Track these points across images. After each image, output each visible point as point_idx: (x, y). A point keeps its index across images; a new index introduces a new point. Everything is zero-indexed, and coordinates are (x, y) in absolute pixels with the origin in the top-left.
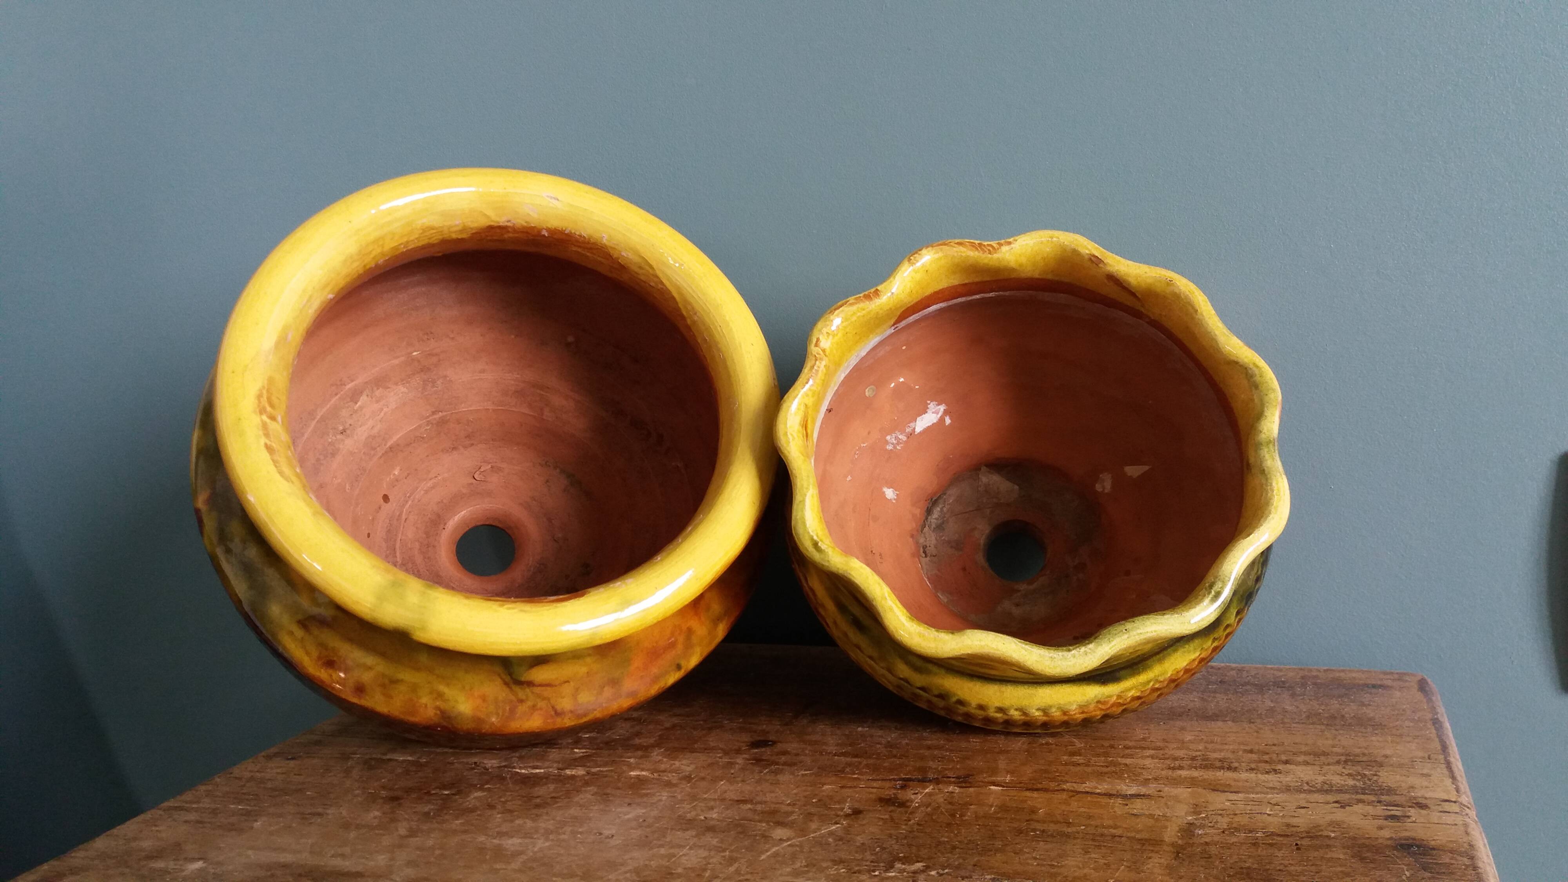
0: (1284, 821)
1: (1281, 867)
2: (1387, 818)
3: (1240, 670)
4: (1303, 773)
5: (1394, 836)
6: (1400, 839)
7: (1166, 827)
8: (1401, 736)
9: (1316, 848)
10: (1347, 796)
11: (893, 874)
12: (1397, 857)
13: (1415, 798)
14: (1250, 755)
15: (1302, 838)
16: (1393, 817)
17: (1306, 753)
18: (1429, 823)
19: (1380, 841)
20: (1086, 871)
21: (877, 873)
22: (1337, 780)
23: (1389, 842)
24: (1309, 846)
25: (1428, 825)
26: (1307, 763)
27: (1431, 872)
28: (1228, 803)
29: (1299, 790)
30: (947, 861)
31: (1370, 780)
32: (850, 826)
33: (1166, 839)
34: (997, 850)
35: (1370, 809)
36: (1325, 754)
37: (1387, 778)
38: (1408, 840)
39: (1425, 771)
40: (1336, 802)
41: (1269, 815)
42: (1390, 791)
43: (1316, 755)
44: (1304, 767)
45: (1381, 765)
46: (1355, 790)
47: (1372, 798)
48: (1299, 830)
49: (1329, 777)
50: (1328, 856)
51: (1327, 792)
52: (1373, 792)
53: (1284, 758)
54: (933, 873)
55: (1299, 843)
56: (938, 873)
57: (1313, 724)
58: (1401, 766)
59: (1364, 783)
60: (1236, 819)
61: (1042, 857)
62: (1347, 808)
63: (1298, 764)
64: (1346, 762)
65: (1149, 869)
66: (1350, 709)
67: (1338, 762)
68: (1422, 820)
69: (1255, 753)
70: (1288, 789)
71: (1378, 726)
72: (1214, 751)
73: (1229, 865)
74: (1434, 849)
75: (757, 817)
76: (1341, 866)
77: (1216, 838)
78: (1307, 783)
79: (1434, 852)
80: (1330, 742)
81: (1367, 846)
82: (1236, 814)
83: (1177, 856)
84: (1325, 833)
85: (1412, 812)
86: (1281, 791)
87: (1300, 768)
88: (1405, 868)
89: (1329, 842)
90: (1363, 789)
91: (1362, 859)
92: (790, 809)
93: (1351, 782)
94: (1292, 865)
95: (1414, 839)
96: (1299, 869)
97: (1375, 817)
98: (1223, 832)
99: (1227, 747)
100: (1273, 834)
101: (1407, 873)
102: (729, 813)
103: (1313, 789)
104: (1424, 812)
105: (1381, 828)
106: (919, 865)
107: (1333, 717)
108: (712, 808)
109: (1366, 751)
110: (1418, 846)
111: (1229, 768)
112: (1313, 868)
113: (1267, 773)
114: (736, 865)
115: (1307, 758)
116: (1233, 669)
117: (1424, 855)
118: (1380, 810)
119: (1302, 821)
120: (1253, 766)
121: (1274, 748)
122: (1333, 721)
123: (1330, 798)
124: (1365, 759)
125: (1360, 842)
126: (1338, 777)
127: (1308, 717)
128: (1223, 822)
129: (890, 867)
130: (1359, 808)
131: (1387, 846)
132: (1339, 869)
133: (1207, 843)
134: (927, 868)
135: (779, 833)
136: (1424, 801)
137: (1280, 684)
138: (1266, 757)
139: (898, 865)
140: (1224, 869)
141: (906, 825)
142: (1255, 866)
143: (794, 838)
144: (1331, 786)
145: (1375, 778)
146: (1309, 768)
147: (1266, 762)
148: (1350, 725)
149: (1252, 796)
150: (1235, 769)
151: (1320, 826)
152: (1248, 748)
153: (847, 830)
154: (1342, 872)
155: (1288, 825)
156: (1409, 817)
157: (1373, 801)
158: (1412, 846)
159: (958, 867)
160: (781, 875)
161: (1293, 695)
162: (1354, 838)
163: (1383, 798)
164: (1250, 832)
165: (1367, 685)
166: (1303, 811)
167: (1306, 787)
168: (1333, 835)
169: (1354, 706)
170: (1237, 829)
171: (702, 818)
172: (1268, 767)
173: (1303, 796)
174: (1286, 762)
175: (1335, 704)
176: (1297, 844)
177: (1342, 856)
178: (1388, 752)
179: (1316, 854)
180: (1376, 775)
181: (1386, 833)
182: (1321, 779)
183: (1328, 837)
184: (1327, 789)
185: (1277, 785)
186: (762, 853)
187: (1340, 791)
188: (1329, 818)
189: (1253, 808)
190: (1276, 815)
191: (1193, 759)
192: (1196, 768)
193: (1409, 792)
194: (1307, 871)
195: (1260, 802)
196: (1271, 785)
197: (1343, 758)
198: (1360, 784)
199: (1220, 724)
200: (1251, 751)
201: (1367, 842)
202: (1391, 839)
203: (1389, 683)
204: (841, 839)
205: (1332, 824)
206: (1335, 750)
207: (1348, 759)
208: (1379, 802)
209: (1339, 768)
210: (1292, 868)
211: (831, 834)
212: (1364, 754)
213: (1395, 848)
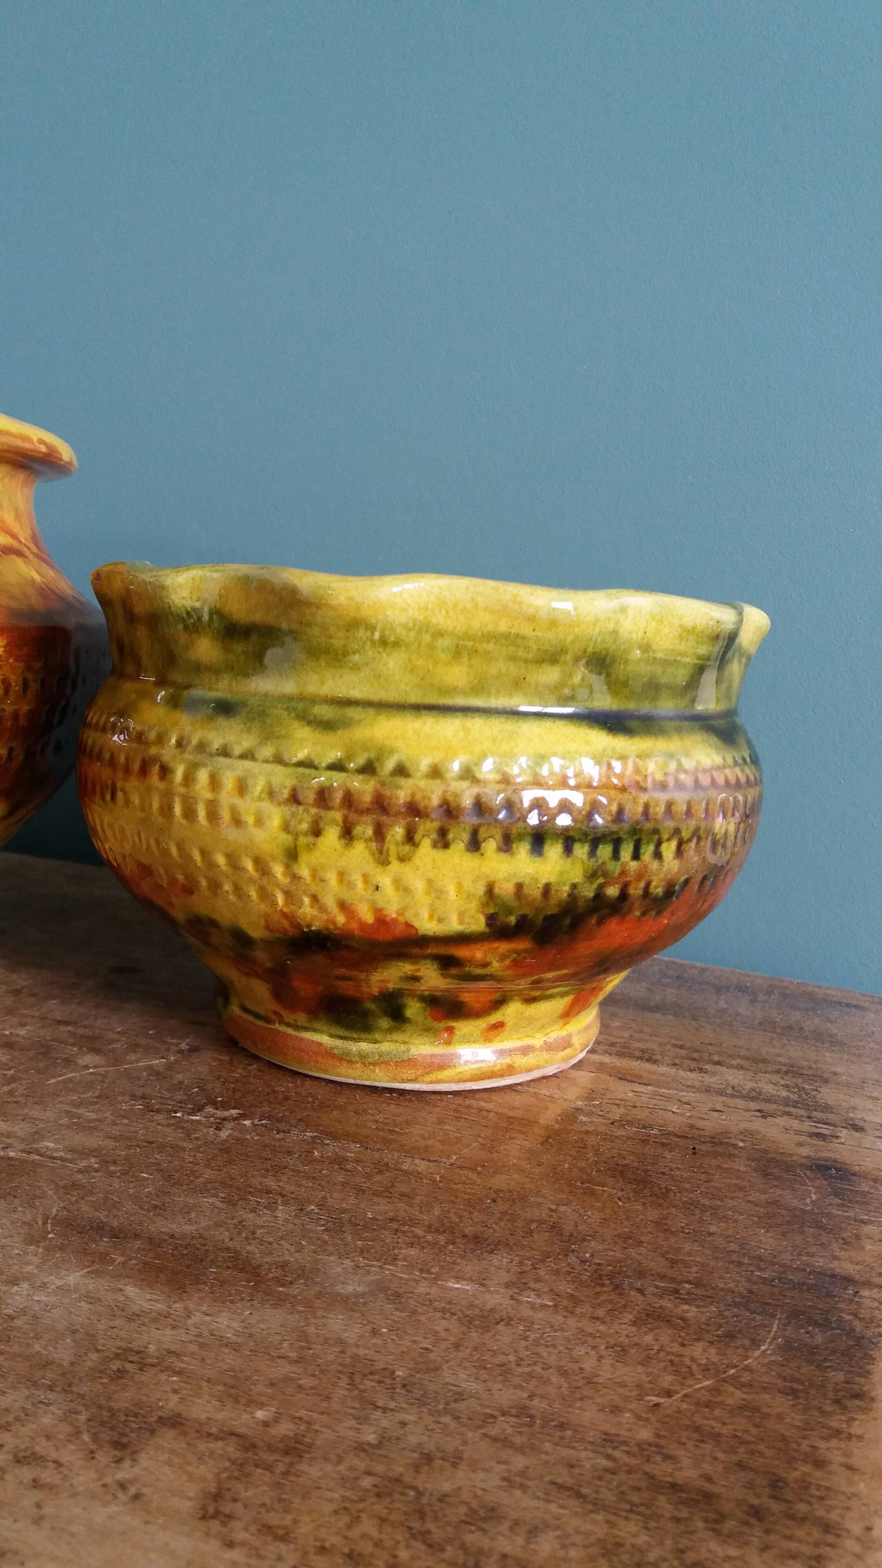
0: (689, 1121)
1: (666, 1170)
2: (811, 1135)
3: (703, 970)
4: (733, 1077)
5: (812, 1155)
6: (819, 1159)
7: (547, 1109)
8: (860, 1056)
9: (715, 1155)
10: (774, 1106)
11: (198, 1118)
12: (808, 1177)
13: (852, 1119)
14: (678, 1050)
15: (704, 1142)
16: (819, 1135)
17: (743, 1058)
18: (860, 1147)
19: (794, 1158)
20: (431, 1142)
21: (178, 1115)
23: (804, 1161)
24: (708, 1152)
25: (857, 1149)
26: (740, 1067)
27: (843, 1199)
28: (631, 1094)
29: (720, 1093)
30: (270, 1111)
31: (807, 1094)
32: (176, 1062)
33: (542, 1121)
34: (337, 1107)
35: (796, 1124)
36: (765, 1061)
37: (828, 1095)
38: (827, 1161)
39: (874, 1094)
40: (759, 1111)
41: (673, 1113)
42: (827, 1108)
43: (755, 1061)
44: (735, 1071)
45: (826, 1081)
46: (786, 1102)
47: (803, 1112)
48: (703, 1133)
49: (760, 1084)
50: (726, 1166)
51: (753, 1099)
52: (807, 1107)
53: (716, 1058)
54: (247, 1123)
55: (697, 1147)
56: (253, 1123)
57: (765, 1031)
58: (849, 1085)
59: (800, 1096)
60: (634, 1111)
61: (386, 1121)
62: (770, 1118)
63: (731, 1066)
64: (786, 1073)
65: (505, 1150)
66: (812, 1023)
67: (778, 1072)
68: (853, 1143)
69: (685, 1049)
70: (708, 1090)
71: (836, 1043)
72: (640, 1040)
73: (603, 1159)
74: (854, 1174)
75: (72, 1040)
76: (737, 1178)
77: (601, 1129)
78: (733, 1088)
79: (854, 1178)
80: (777, 1051)
81: (777, 1161)
82: (634, 1107)
83: (547, 1141)
84: (733, 1141)
85: (844, 1133)
86: (699, 1091)
87: (731, 1071)
88: (813, 1190)
89: (734, 1152)
90: (797, 1102)
91: (766, 1175)
92: (117, 1037)
93: (784, 1094)
94: (678, 1169)
95: (835, 1161)
96: (685, 1174)
97: (797, 1132)
98: (612, 1123)
99: (655, 1039)
100: (670, 1134)
101: (814, 1197)
102: (42, 1032)
103: (736, 1093)
104: (857, 1134)
105: (800, 1144)
106: (234, 1112)
107: (790, 1028)
108: (25, 1025)
109: (814, 1066)
110: (838, 1170)
111: (649, 1060)
112: (704, 1177)
113: (691, 1070)
114: (13, 1085)
115: (743, 1063)
116: (695, 967)
117: (842, 1179)
118: (807, 1126)
119: (710, 1125)
120: (677, 1061)
121: (710, 1047)
122: (788, 1031)
123: (753, 1105)
124: (810, 1072)
125: (770, 1156)
126: (771, 1086)
127: (760, 1024)
128: (616, 1113)
129: (199, 1109)
130: (782, 1121)
131: (802, 1165)
132: (734, 1181)
133: (587, 1132)
134: (243, 1116)
135: (88, 1059)
136: (861, 1124)
137: (742, 989)
138: (696, 1055)
139: (209, 1109)
140: (596, 1162)
141: (244, 1069)
142: (635, 1164)
143: (102, 1066)
144: (760, 1093)
145: (814, 1093)
146: (741, 1072)
147: (694, 1059)
148: (806, 1038)
149: (663, 1090)
150: (655, 1062)
151: (728, 1132)
152: (681, 1043)
153: (169, 1067)
154: (736, 1185)
155: (692, 1127)
156: (837, 1137)
157: (802, 1116)
158: (830, 1169)
159: (279, 1120)
160: (61, 1102)
161: (753, 1001)
162: (766, 1152)
163: (815, 1114)
164: (644, 1127)
165: (840, 1003)
166: (715, 1114)
167: (730, 1091)
168: (741, 1144)
169: (817, 1020)
170: (630, 1123)
171: (7, 1033)
172: (694, 1065)
173: (721, 1099)
174: (718, 1063)
175: (796, 1016)
176: (694, 1148)
177: (742, 1168)
178: (839, 1070)
179: (713, 1162)
180: (816, 1090)
181: (805, 1151)
182: (750, 1085)
183: (735, 1146)
184: (753, 1096)
185: (697, 1084)
186: (53, 1077)
187: (768, 1100)
188: (743, 1125)
189: (660, 1103)
190: (682, 1115)
191: (612, 1045)
192: (610, 1054)
193: (848, 1112)
194: (693, 1178)
195: (669, 1100)
196: (689, 1083)
197: (785, 1068)
198: (795, 1097)
199: (658, 1015)
200: (681, 1047)
201: (778, 1157)
202: (808, 1157)
203: (866, 1005)
204: (158, 1074)
205: (746, 1134)
206: (778, 1059)
207: (790, 1067)
208: (809, 1117)
209: (776, 1078)
210: (678, 1173)
211: (150, 1068)
212: (810, 1068)
213: (809, 1168)
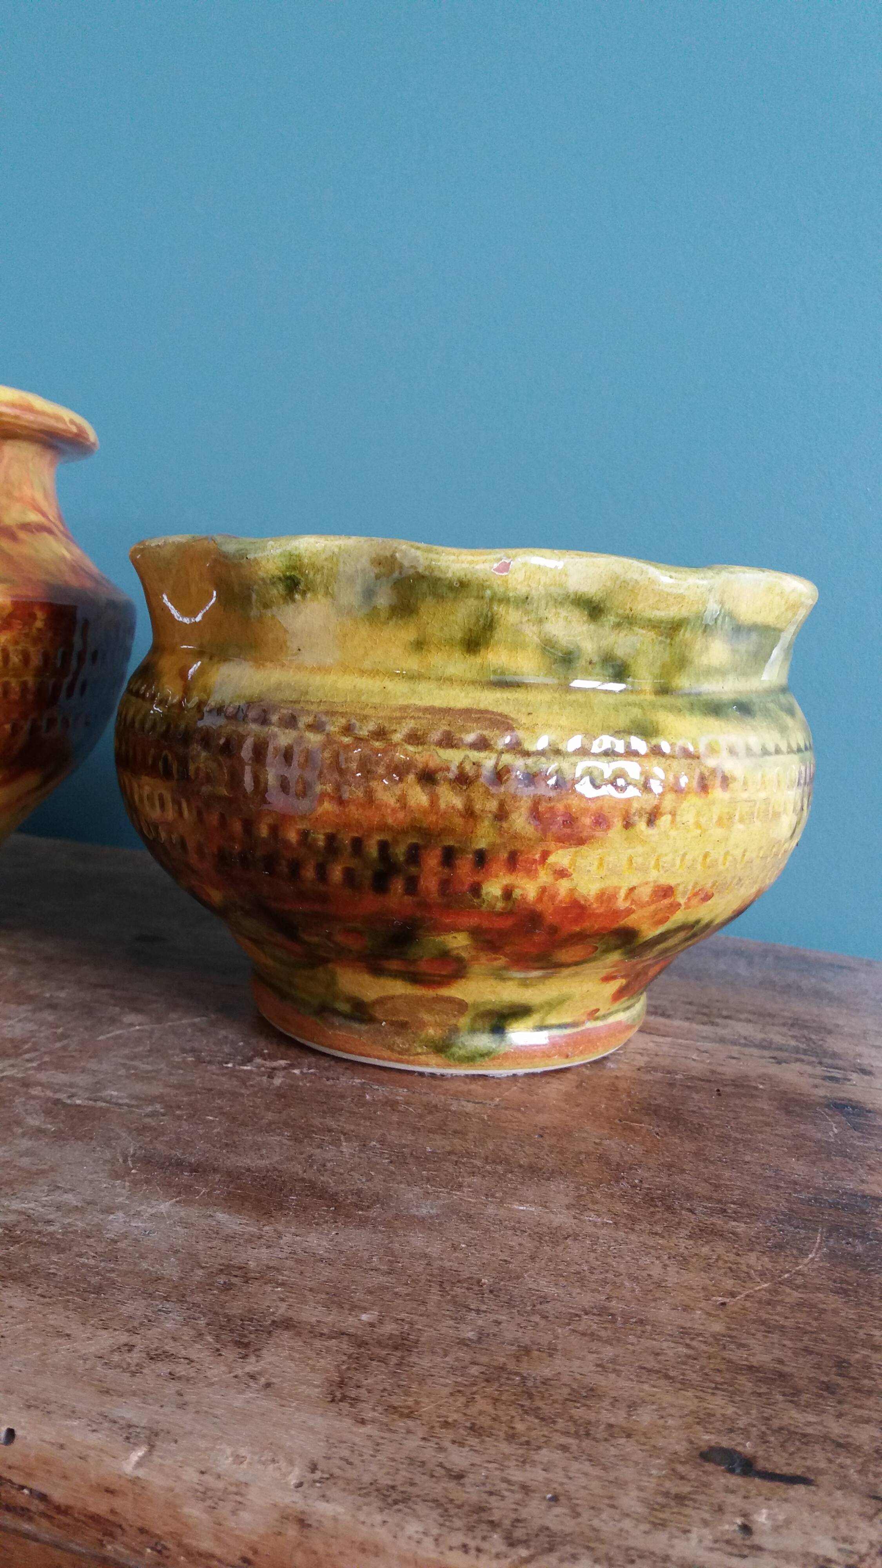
0: (710, 1067)
1: (695, 1109)
2: (825, 1078)
4: (743, 1029)
5: (828, 1095)
6: (835, 1099)
8: (858, 1010)
9: (739, 1096)
10: (786, 1054)
11: (249, 1068)
12: (827, 1114)
13: (860, 1064)
14: (688, 1007)
15: (726, 1085)
16: (832, 1079)
17: (750, 1012)
18: (871, 1088)
19: (813, 1098)
21: (230, 1065)
22: (778, 1039)
23: (821, 1100)
24: (732, 1093)
25: (869, 1090)
26: (749, 1021)
27: (862, 1132)
28: (651, 1044)
29: (734, 1043)
31: (814, 1043)
32: (217, 1020)
35: (808, 1069)
36: (771, 1016)
37: (834, 1044)
38: (844, 1100)
39: (877, 1043)
40: (773, 1058)
41: (694, 1060)
42: (835, 1055)
43: (761, 1015)
44: (745, 1024)
45: (830, 1032)
46: (797, 1050)
47: (813, 1059)
48: (724, 1077)
49: (771, 1036)
50: (750, 1105)
51: (764, 1048)
52: (816, 1054)
53: (725, 1013)
54: (296, 1071)
55: (721, 1089)
56: (301, 1072)
57: (765, 989)
58: (852, 1035)
59: (809, 1045)
60: (657, 1059)
62: (784, 1065)
63: (740, 1020)
64: (792, 1025)
65: (543, 1093)
66: (809, 982)
67: (784, 1025)
68: (864, 1084)
69: (695, 1005)
70: (722, 1040)
71: (835, 1000)
73: (636, 1100)
74: (869, 1111)
76: (763, 1115)
77: (629, 1074)
78: (745, 1038)
79: (870, 1114)
80: (780, 1006)
81: (797, 1101)
82: (657, 1055)
83: (580, 1085)
84: (754, 1084)
85: (854, 1076)
86: (713, 1041)
87: (740, 1024)
88: (835, 1125)
89: (755, 1092)
90: (805, 1050)
91: (788, 1112)
93: (793, 1043)
94: (707, 1108)
95: (851, 1100)
96: (714, 1113)
97: (812, 1076)
98: (639, 1069)
99: (665, 996)
100: (692, 1078)
101: (835, 1130)
103: (748, 1042)
104: (866, 1077)
105: (816, 1086)
106: (282, 1063)
107: (788, 986)
108: (63, 988)
109: (816, 1019)
110: (853, 1108)
111: (663, 1015)
112: (731, 1115)
113: (703, 1024)
114: (65, 1042)
115: (751, 1017)
117: (859, 1116)
118: (819, 1070)
119: (730, 1069)
120: (690, 1016)
121: (718, 1004)
122: (788, 989)
123: (766, 1053)
124: (814, 1025)
125: (790, 1096)
126: (780, 1037)
127: (761, 983)
128: (641, 1061)
129: (248, 1061)
130: (797, 1066)
131: (819, 1104)
132: (761, 1118)
133: (617, 1077)
134: (291, 1066)
135: (132, 1018)
136: (869, 1068)
137: (738, 953)
138: (706, 1010)
139: (258, 1061)
140: (630, 1103)
142: (666, 1104)
143: (146, 1024)
144: (771, 1043)
145: (821, 1043)
146: (751, 1025)
147: (704, 1014)
148: (805, 995)
149: (680, 1041)
150: (669, 1016)
151: (747, 1076)
152: (689, 1000)
153: (212, 1023)
154: (763, 1121)
155: (713, 1072)
156: (849, 1080)
157: (814, 1062)
158: (847, 1106)
159: (326, 1069)
160: (116, 1056)
161: (750, 963)
162: (785, 1093)
163: (825, 1060)
164: (670, 1073)
165: (831, 965)
166: (734, 1061)
167: (743, 1041)
168: (761, 1087)
169: (813, 980)
170: (655, 1069)
172: (705, 1019)
173: (736, 1048)
174: (727, 1017)
175: (793, 976)
176: (718, 1090)
177: (766, 1107)
178: (841, 1022)
179: (737, 1102)
180: (822, 1040)
181: (821, 1092)
182: (760, 1036)
183: (756, 1088)
184: (765, 1045)
185: (711, 1035)
187: (779, 1049)
188: (762, 1070)
189: (679, 1052)
190: (702, 1062)
193: (855, 1059)
194: (722, 1115)
195: (688, 1047)
196: (704, 1035)
197: (790, 1022)
198: (804, 1046)
200: (690, 1003)
201: (797, 1097)
202: (825, 1097)
203: (856, 966)
204: (202, 1031)
205: (763, 1077)
206: (782, 1013)
207: (795, 1023)
208: (820, 1063)
209: (784, 1030)
210: (707, 1111)
211: (192, 1025)
212: (814, 1021)
213: (827, 1106)
